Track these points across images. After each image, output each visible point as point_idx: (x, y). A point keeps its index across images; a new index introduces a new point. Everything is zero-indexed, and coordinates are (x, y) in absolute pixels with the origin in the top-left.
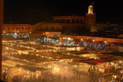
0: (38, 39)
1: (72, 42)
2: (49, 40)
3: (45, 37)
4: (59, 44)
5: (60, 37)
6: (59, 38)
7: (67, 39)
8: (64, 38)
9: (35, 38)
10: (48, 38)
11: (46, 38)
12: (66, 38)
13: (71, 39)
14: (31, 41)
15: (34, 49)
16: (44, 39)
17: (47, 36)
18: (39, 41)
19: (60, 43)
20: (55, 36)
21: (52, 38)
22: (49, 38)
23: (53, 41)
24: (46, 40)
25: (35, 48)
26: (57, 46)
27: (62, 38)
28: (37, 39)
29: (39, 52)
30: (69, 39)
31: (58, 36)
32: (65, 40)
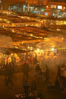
0: (15, 7)
1: (64, 12)
2: (30, 9)
3: (25, 4)
4: (44, 14)
6: (46, 6)
7: (57, 7)
8: (52, 6)
9: (11, 6)
10: (29, 6)
11: (27, 6)
12: (56, 6)
13: (63, 8)
14: (4, 10)
15: (8, 22)
16: (23, 7)
17: (27, 3)
18: (16, 10)
19: (47, 14)
20: (39, 4)
21: (35, 6)
22: (31, 5)
23: (36, 11)
24: (26, 9)
25: (9, 20)
26: (42, 18)
27: (50, 6)
28: (12, 7)
29: (15, 26)
30: (60, 7)
31: (44, 3)
32: (54, 9)
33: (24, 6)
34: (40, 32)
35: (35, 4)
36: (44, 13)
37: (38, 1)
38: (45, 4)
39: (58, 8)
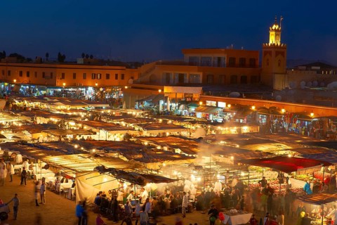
0: (146, 104)
1: (229, 112)
2: (171, 106)
3: (162, 99)
4: (195, 116)
5: (200, 100)
6: (198, 102)
7: (217, 104)
8: (209, 103)
9: (139, 101)
10: (169, 102)
11: (166, 101)
12: (215, 102)
13: (227, 106)
14: (127, 108)
15: (137, 128)
16: (159, 104)
17: (167, 97)
18: (147, 108)
19: (199, 115)
20: (186, 98)
21: (181, 102)
22: (173, 101)
23: (182, 110)
24: (164, 107)
25: (138, 125)
26: (193, 122)
27: (205, 103)
28: (142, 103)
29: (148, 135)
30: (222, 105)
31: (194, 96)
32: (211, 107)
33: (162, 102)
34: (193, 145)
35: (180, 99)
36: (195, 113)
37: (185, 94)
38: (196, 100)
39: (219, 106)
